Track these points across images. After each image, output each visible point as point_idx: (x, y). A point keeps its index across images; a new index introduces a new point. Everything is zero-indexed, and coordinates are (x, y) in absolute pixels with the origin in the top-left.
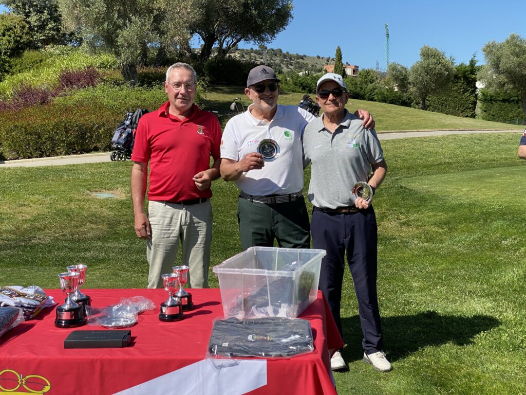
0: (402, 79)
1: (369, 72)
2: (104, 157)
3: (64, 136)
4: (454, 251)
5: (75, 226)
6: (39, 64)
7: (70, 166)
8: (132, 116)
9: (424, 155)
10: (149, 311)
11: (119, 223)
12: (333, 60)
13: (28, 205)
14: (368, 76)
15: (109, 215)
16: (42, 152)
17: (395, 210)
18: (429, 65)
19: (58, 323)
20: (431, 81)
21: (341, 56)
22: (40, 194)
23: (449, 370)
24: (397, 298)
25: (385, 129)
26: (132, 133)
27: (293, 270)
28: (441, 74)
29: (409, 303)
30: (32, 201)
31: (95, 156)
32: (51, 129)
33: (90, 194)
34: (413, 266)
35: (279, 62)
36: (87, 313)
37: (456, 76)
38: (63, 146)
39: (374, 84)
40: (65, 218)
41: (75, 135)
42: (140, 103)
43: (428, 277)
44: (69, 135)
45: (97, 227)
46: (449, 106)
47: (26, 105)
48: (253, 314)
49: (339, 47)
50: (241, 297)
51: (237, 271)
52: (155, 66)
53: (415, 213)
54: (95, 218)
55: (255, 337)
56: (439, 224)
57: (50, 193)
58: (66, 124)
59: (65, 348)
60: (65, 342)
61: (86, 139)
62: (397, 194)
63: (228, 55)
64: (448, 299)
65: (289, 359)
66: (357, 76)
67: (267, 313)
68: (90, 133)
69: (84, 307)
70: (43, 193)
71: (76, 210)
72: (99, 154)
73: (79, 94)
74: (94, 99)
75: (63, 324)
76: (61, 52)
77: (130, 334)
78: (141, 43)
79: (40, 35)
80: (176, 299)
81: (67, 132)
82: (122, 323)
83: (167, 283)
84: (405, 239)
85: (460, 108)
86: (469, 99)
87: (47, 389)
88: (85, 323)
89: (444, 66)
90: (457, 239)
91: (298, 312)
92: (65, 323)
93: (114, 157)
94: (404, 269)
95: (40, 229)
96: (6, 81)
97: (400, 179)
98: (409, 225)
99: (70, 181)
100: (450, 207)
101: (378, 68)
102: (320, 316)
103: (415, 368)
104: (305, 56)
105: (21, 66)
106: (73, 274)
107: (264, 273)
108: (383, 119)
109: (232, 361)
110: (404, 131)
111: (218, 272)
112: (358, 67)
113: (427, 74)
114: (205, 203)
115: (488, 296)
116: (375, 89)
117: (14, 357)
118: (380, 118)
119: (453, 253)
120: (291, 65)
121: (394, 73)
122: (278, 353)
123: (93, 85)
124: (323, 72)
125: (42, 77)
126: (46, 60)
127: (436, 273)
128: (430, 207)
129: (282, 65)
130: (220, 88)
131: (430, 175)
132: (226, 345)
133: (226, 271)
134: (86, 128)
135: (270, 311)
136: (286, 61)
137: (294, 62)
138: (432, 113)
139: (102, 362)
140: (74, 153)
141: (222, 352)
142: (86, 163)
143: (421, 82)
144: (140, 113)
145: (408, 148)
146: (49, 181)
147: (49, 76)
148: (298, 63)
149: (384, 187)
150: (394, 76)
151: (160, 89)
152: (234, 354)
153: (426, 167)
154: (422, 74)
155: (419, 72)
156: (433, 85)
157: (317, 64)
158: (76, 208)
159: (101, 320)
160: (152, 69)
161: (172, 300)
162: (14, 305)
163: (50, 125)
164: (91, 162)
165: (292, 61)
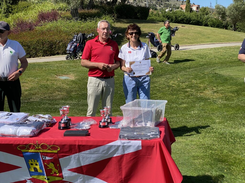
0: (222, 13)
1: (205, 9)
2: (63, 58)
3: (42, 47)
4: (239, 105)
5: (50, 93)
6: (27, 8)
7: (46, 62)
8: (77, 36)
9: (231, 56)
10: (94, 124)
11: (72, 92)
12: (185, 2)
13: (27, 83)
14: (205, 11)
15: (67, 87)
16: (31, 55)
17: (211, 85)
18: (237, 6)
19: (59, 128)
20: (239, 15)
22: (32, 77)
23: (227, 156)
25: (211, 42)
26: (77, 45)
27: (153, 108)
28: (244, 11)
30: (28, 81)
31: (57, 57)
32: (35, 43)
33: (57, 77)
34: (218, 112)
35: (155, 3)
36: (70, 124)
38: (41, 52)
39: (208, 15)
40: (45, 89)
41: (47, 46)
42: (80, 29)
43: (224, 117)
44: (44, 46)
45: (61, 93)
47: (22, 30)
48: (136, 125)
50: (132, 119)
51: (130, 108)
52: (88, 9)
53: (221, 86)
54: (60, 89)
55: (137, 133)
56: (232, 92)
57: (37, 76)
58: (42, 41)
59: (64, 136)
60: (64, 134)
61: (53, 49)
62: (213, 77)
64: (232, 127)
65: (150, 140)
66: (199, 11)
67: (142, 125)
68: (55, 45)
69: (69, 122)
70: (34, 77)
71: (50, 85)
72: (59, 56)
73: (49, 25)
74: (57, 28)
75: (61, 128)
77: (88, 131)
80: (106, 120)
81: (43, 45)
82: (84, 128)
83: (102, 113)
84: (215, 99)
87: (59, 150)
88: (70, 128)
90: (241, 99)
91: (155, 125)
92: (62, 128)
93: (68, 58)
94: (213, 114)
95: (33, 94)
96: (10, 17)
97: (215, 69)
98: (218, 93)
99: (46, 70)
100: (239, 84)
101: (211, 6)
102: (164, 127)
103: (211, 155)
105: (17, 9)
106: (65, 109)
107: (141, 109)
108: (210, 36)
109: (128, 141)
110: (222, 43)
111: (123, 109)
112: (199, 6)
113: (237, 11)
116: (208, 19)
117: (46, 139)
118: (209, 36)
119: (238, 106)
120: (162, 5)
121: (218, 10)
122: (146, 138)
123: (56, 20)
124: (180, 9)
125: (29, 15)
126: (30, 6)
127: (228, 115)
128: (229, 84)
129: (157, 5)
130: (122, 20)
131: (232, 67)
132: (126, 135)
133: (126, 108)
134: (53, 43)
135: (143, 124)
136: (159, 3)
137: (163, 3)
138: (238, 33)
139: (79, 141)
140: (47, 56)
141: (124, 138)
142: (53, 61)
143: (233, 15)
144: (81, 35)
145: (222, 52)
146: (36, 70)
147: (33, 15)
148: (166, 4)
149: (207, 73)
150: (218, 12)
151: (91, 22)
152: (129, 138)
153: (231, 62)
154: (234, 11)
155: (232, 10)
156: (240, 17)
157: (176, 4)
158: (50, 84)
159: (76, 127)
160: (86, 11)
161: (104, 120)
162: (42, 121)
163: (34, 41)
164: (56, 61)
165: (162, 3)
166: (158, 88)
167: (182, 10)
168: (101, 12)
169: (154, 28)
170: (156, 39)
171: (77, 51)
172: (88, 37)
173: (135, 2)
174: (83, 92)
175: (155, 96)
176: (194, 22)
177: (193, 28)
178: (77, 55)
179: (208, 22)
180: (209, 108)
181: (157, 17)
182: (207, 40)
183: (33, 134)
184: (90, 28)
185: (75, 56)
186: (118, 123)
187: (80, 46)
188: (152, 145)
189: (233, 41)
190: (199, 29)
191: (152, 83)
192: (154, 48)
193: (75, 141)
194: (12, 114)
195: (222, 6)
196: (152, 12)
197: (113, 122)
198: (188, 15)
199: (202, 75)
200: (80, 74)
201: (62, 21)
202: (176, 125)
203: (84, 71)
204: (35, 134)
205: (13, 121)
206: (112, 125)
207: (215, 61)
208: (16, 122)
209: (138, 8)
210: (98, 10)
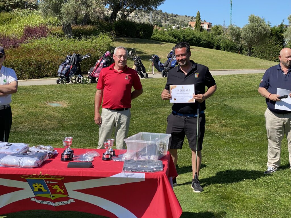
0: (236, 35)
1: (218, 28)
2: (53, 81)
3: (28, 68)
5: (39, 122)
6: (10, 21)
7: (33, 86)
8: (70, 57)
9: (243, 85)
10: (98, 157)
11: (65, 121)
12: (195, 18)
14: (218, 30)
15: (58, 116)
17: (220, 118)
18: (253, 27)
20: (255, 37)
21: (200, 17)
22: (18, 103)
24: (213, 163)
25: (223, 68)
26: (70, 68)
27: (157, 141)
28: (261, 33)
29: (219, 165)
30: (14, 107)
31: (46, 80)
32: (20, 63)
33: (47, 103)
34: (225, 148)
35: (160, 18)
36: (73, 156)
37: (271, 34)
38: (27, 74)
39: (220, 36)
40: (33, 117)
41: (34, 67)
42: (74, 49)
43: (231, 153)
44: (31, 67)
45: (52, 123)
46: (266, 52)
48: (140, 158)
49: (198, 12)
50: (135, 152)
51: (134, 141)
52: (82, 25)
53: (230, 119)
54: (50, 118)
55: (141, 166)
56: (242, 126)
57: (24, 102)
58: (29, 60)
59: (68, 167)
60: (68, 165)
61: (41, 70)
62: (222, 109)
63: (127, 18)
64: (239, 164)
65: (153, 173)
66: (210, 29)
68: (43, 66)
69: (72, 154)
70: (20, 102)
71: (39, 113)
73: (37, 42)
74: (46, 46)
75: (64, 160)
76: (24, 14)
77: (92, 163)
78: (75, 12)
79: (10, 2)
80: (109, 152)
81: (30, 65)
82: (87, 160)
83: (106, 146)
84: (223, 134)
85: (273, 54)
86: (279, 49)
88: (73, 160)
89: (263, 28)
90: (250, 134)
91: (158, 158)
93: (59, 81)
94: (220, 149)
95: (20, 123)
97: (226, 100)
98: (226, 126)
99: (34, 95)
100: (249, 117)
101: (224, 24)
102: (167, 160)
104: (177, 15)
106: (68, 140)
107: (145, 142)
108: (222, 61)
109: (132, 173)
111: (127, 141)
112: (211, 23)
113: (253, 32)
114: (127, 110)
115: (259, 163)
116: (221, 39)
117: (49, 170)
118: (220, 61)
119: (247, 141)
120: (168, 21)
121: (232, 31)
122: (149, 171)
123: (45, 37)
124: (189, 26)
125: (12, 30)
126: (14, 19)
127: (236, 151)
128: (239, 117)
129: (162, 20)
130: (122, 39)
131: (244, 98)
132: (130, 167)
133: (130, 141)
134: (41, 63)
135: (147, 157)
136: (165, 18)
137: (170, 19)
138: (253, 59)
139: (83, 172)
140: (34, 78)
141: (128, 170)
142: (42, 84)
143: (248, 37)
144: (75, 56)
145: (234, 80)
146: (22, 95)
147: (17, 29)
148: (173, 19)
149: (215, 104)
150: (231, 33)
151: (86, 40)
152: (133, 171)
153: (243, 92)
154: (249, 33)
155: (247, 31)
156: (256, 39)
157: (185, 20)
158: (39, 111)
159: (79, 159)
160: (80, 27)
161: (107, 152)
162: (44, 152)
163: (20, 61)
164: (45, 84)
165: (168, 18)
166: (161, 119)
167: (191, 28)
168: (97, 28)
169: (159, 50)
170: (161, 63)
171: (70, 75)
172: (83, 59)
173: (136, 16)
174: (77, 122)
175: (158, 129)
176: (204, 42)
177: (202, 51)
178: (70, 78)
179: (220, 43)
180: (216, 143)
181: (162, 35)
182: (218, 66)
183: (37, 165)
184: (86, 48)
185: (68, 80)
186: (121, 156)
187: (73, 68)
188: (155, 178)
189: (247, 68)
190: (209, 52)
191: (156, 114)
192: (158, 73)
193: (79, 172)
194: (11, 145)
195: (237, 26)
196: (157, 30)
197: (116, 154)
198: (198, 34)
199: (210, 106)
200: (73, 101)
201: (53, 38)
202: (180, 161)
203: (78, 98)
204: (38, 165)
205: (13, 152)
206: (116, 157)
207: (226, 90)
208: (16, 152)
209: (140, 26)
210: (94, 27)
